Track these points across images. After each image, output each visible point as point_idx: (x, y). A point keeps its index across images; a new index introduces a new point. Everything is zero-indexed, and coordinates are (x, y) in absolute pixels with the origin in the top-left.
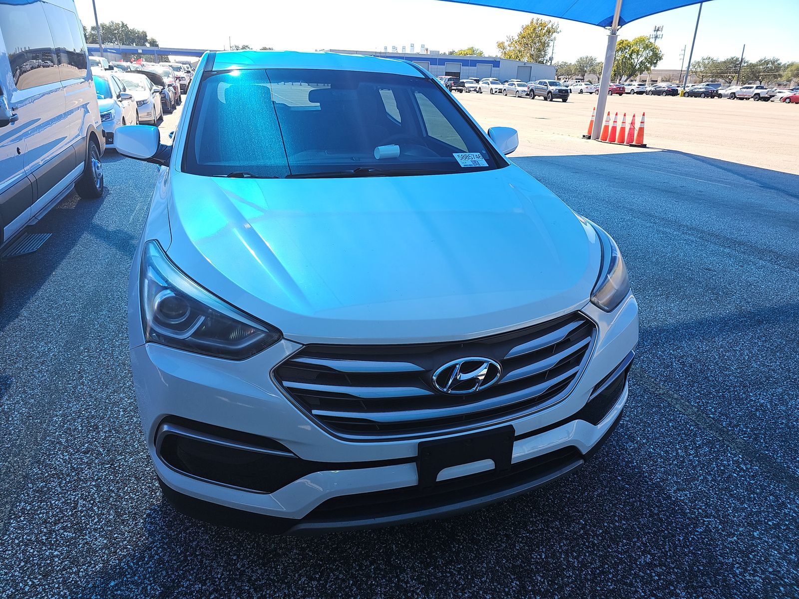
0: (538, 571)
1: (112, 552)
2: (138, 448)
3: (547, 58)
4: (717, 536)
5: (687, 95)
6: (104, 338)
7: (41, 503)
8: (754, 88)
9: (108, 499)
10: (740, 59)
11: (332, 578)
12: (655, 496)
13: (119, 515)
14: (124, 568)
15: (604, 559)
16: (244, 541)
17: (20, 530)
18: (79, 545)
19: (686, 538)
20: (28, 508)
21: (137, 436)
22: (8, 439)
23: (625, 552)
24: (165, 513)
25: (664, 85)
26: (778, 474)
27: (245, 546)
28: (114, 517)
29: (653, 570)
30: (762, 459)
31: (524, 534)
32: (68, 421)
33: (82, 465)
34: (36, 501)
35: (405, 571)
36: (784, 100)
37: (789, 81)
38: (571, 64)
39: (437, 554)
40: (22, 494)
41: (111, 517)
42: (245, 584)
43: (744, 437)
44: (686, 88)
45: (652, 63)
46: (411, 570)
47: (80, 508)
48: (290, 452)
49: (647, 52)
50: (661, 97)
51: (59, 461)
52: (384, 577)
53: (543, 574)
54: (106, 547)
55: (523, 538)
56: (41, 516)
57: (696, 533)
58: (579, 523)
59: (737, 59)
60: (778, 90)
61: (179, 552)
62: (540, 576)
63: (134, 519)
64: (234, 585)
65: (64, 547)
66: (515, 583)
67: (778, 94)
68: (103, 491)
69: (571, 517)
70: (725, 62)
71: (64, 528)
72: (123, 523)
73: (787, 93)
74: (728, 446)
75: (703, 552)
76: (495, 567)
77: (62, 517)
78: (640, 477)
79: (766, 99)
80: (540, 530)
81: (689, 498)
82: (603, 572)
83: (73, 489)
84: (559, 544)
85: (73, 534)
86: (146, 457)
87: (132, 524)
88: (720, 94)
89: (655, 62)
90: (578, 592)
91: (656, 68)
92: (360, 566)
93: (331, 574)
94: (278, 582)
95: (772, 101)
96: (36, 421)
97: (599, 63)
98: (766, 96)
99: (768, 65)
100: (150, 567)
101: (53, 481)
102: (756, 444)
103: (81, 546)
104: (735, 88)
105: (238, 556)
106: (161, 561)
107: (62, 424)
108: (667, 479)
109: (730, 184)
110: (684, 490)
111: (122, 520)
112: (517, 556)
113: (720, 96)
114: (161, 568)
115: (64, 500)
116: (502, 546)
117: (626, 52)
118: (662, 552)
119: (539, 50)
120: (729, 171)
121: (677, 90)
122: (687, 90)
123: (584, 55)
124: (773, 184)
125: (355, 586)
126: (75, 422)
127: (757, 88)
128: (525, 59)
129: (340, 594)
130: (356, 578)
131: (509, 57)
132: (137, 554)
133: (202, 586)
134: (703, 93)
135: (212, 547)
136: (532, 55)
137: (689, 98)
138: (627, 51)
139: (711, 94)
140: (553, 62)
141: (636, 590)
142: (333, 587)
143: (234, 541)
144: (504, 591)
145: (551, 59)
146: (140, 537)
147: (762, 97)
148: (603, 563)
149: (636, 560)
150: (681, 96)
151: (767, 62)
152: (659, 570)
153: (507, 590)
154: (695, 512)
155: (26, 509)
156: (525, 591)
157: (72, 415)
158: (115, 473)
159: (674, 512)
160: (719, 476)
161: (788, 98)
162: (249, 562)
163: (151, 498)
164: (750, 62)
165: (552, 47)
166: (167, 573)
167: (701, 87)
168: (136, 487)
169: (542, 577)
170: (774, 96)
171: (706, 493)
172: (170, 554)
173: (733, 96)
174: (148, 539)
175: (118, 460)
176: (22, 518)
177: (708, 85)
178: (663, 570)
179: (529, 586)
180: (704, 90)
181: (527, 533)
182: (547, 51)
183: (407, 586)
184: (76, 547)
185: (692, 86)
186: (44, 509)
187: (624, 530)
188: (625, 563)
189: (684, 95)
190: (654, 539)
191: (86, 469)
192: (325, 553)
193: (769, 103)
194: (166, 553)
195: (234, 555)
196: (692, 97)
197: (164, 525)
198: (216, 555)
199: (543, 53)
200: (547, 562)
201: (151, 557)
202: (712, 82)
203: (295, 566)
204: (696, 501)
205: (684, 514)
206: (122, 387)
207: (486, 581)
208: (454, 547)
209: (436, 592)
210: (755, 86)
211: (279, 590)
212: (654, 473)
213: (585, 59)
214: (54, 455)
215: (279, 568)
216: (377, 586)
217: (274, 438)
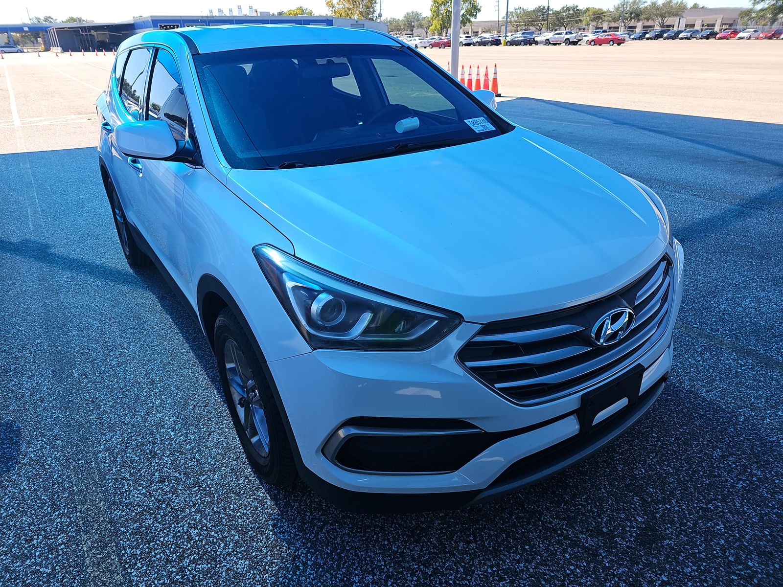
0: (647, 485)
1: (262, 570)
2: (215, 464)
3: (376, 14)
4: (755, 422)
5: (509, 44)
6: (95, 360)
7: (149, 544)
8: (565, 33)
9: (220, 522)
10: (546, 8)
11: (486, 537)
12: (694, 401)
13: (243, 534)
14: (285, 582)
15: (688, 460)
16: (384, 525)
17: (146, 577)
18: (221, 573)
19: (735, 429)
20: (138, 553)
21: (206, 452)
22: (61, 489)
23: (701, 451)
24: (290, 519)
25: (487, 36)
26: (768, 363)
27: (388, 529)
28: (239, 537)
29: (728, 460)
30: (750, 353)
31: (618, 456)
32: (118, 454)
33: (167, 495)
34: (141, 544)
35: (542, 513)
36: (590, 43)
37: (588, 25)
38: (399, 19)
39: (559, 492)
40: (120, 540)
41: (236, 537)
42: (412, 564)
43: (728, 338)
44: (507, 38)
45: (472, 15)
46: (547, 512)
47: (197, 538)
48: (476, 427)
49: (467, 4)
50: (487, 47)
51: (137, 497)
52: (529, 524)
53: (652, 485)
54: (251, 568)
55: (618, 460)
56: (158, 556)
57: (740, 423)
58: (653, 437)
59: (544, 8)
60: (583, 35)
61: (329, 552)
62: (651, 488)
63: (263, 533)
64: (402, 567)
65: (207, 581)
66: (636, 499)
67: (584, 38)
68: (209, 515)
69: (644, 434)
70: (534, 11)
71: (193, 562)
72: (253, 540)
73: (591, 37)
74: (721, 348)
75: (753, 437)
76: (612, 490)
77: (183, 552)
78: (674, 387)
79: (575, 43)
80: (627, 450)
81: (719, 396)
82: (694, 472)
83: (175, 521)
84: (650, 458)
85: (207, 565)
86: (231, 471)
87: (263, 538)
88: (537, 41)
89: (475, 14)
90: (686, 492)
91: (477, 20)
92: (503, 519)
93: (483, 533)
94: (440, 553)
95: (579, 45)
96: (80, 462)
97: (425, 18)
98: (575, 40)
99: (570, 12)
100: (310, 574)
101: (146, 519)
102: (740, 342)
103: (224, 573)
104: (549, 35)
105: (388, 540)
106: (316, 565)
107: (112, 458)
108: (694, 385)
109: (589, 123)
110: (711, 391)
111: (250, 538)
112: (624, 476)
113: (536, 43)
114: (321, 572)
115: (172, 535)
116: (606, 471)
117: (448, 6)
118: (726, 445)
119: (368, 8)
120: (581, 112)
121: (500, 40)
122: (509, 39)
123: (410, 11)
124: (622, 120)
125: (510, 537)
126: (125, 453)
127: (566, 33)
128: (356, 17)
129: (502, 549)
130: (506, 530)
131: (339, 15)
132: (288, 565)
133: (373, 576)
134: (522, 41)
135: (358, 539)
136: (361, 13)
137: (511, 47)
138: (449, 4)
139: (529, 42)
140: (383, 19)
141: (726, 479)
142: (492, 544)
143: (375, 528)
144: (632, 508)
145: (380, 15)
146: (280, 548)
147: (572, 42)
148: (690, 465)
149: (712, 455)
150: (504, 45)
151: (568, 9)
152: (731, 459)
153: (633, 506)
154: (730, 407)
155: (137, 554)
156: (647, 503)
157: (117, 447)
158: (210, 494)
159: (715, 411)
160: (729, 374)
161: (592, 41)
162: (401, 543)
163: (265, 509)
164: (554, 10)
165: (379, 4)
166: (331, 574)
167: (519, 36)
168: (241, 502)
169: (653, 488)
170: (581, 40)
171: (728, 389)
172: (321, 556)
173: (548, 42)
174: (289, 548)
175: (203, 481)
176: (139, 565)
177: (523, 33)
178: (734, 458)
179: (648, 498)
180: (523, 38)
181: (619, 455)
182: (375, 8)
183: (552, 525)
184: (219, 576)
185: (512, 35)
186: (157, 549)
187: (689, 433)
188: (705, 460)
189: (506, 44)
190: (714, 436)
191: (174, 497)
192: (464, 516)
193: (577, 46)
194: (317, 556)
195: (384, 540)
196: (513, 45)
197: (296, 531)
198: (367, 546)
199: (372, 10)
200: (649, 475)
201: (305, 564)
202: (525, 30)
203: (446, 535)
204: (725, 397)
205: (723, 410)
206: (153, 407)
207: (612, 504)
208: (570, 482)
209: (580, 524)
210: (565, 32)
211: (446, 560)
212: (683, 382)
213: (411, 14)
214: (128, 493)
215: (433, 541)
216: (528, 532)
217: (462, 418)
